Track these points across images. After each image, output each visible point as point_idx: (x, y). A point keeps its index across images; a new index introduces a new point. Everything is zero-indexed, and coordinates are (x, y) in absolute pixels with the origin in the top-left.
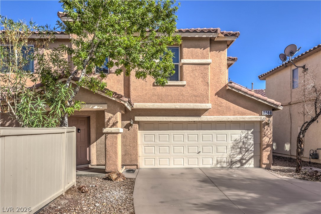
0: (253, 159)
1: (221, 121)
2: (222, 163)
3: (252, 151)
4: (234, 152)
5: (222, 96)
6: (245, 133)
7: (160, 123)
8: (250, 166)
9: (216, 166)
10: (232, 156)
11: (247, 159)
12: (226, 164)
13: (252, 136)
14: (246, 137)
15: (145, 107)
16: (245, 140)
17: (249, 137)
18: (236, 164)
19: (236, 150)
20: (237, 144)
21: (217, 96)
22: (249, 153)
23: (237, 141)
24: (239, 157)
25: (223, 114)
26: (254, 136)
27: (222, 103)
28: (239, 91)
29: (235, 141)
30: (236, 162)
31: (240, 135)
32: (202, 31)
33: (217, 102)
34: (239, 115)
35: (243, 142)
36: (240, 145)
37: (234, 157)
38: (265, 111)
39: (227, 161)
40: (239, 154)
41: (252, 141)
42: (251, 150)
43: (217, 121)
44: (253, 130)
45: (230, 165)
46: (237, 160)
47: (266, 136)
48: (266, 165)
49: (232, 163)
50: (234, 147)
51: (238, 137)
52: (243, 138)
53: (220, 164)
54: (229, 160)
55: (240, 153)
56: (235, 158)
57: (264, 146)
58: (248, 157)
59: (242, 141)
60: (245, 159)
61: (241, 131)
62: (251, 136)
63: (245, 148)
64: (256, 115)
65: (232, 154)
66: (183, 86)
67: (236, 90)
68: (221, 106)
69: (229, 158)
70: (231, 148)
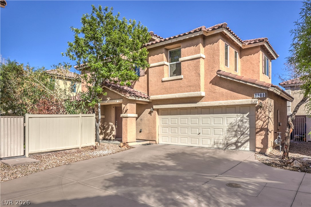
0: (249, 142)
1: (217, 106)
2: (218, 144)
3: (248, 134)
4: (230, 135)
5: (216, 83)
6: (241, 117)
7: (172, 110)
8: (245, 150)
9: (213, 146)
10: (228, 138)
11: (243, 142)
12: (222, 145)
13: (248, 119)
14: (241, 121)
15: (156, 98)
16: (240, 123)
17: (245, 120)
18: (231, 146)
19: (231, 133)
20: (232, 127)
21: (211, 84)
22: (245, 136)
23: (233, 124)
24: (234, 140)
25: (217, 99)
26: (250, 120)
27: (215, 90)
28: (227, 77)
29: (231, 124)
30: (231, 144)
31: (235, 118)
32: (195, 31)
33: (211, 89)
34: (231, 100)
35: (239, 125)
36: (235, 128)
37: (229, 139)
38: (257, 94)
39: (223, 143)
40: (234, 137)
41: (247, 125)
42: (246, 134)
43: (215, 106)
44: (249, 113)
45: (225, 146)
46: (232, 143)
47: (259, 119)
48: (260, 150)
49: (227, 145)
50: (229, 130)
51: (234, 120)
52: (238, 121)
53: (217, 145)
54: (224, 142)
55: (236, 136)
56: (231, 141)
57: (257, 130)
58: (244, 140)
59: (237, 124)
60: (240, 142)
61: (236, 114)
62: (246, 119)
63: (241, 131)
64: (249, 99)
65: (228, 136)
66: (181, 79)
67: (225, 77)
68: (214, 93)
69: (225, 140)
70: (227, 130)
